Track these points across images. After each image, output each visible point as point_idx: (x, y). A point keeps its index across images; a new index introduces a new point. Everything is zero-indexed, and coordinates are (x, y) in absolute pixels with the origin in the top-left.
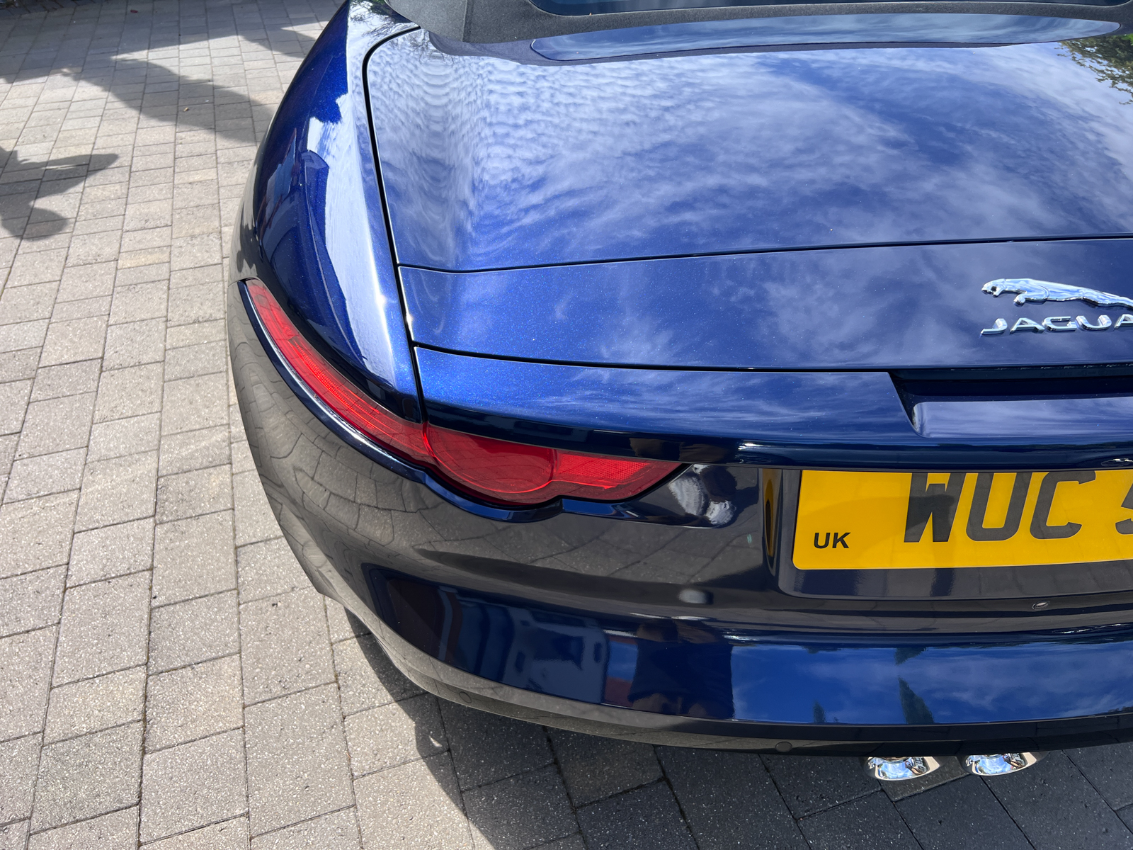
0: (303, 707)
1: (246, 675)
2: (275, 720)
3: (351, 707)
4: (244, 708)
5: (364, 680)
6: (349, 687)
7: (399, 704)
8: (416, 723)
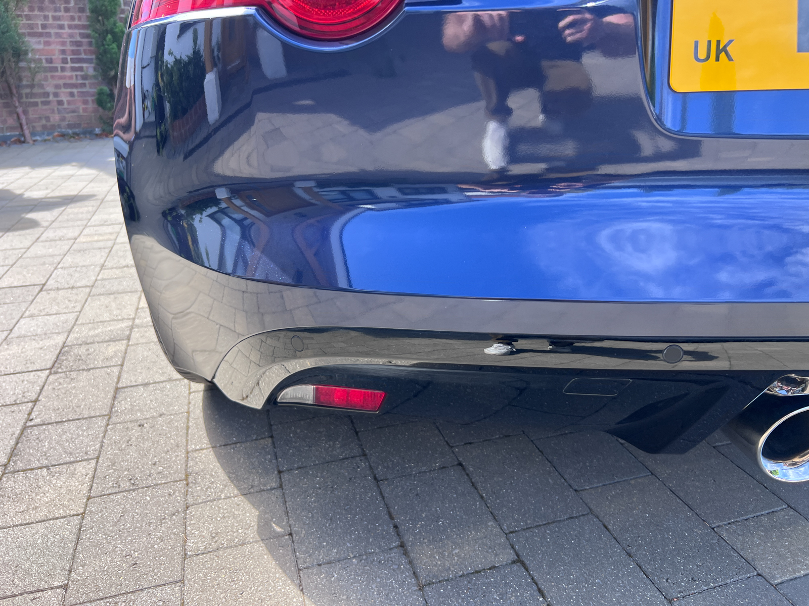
0: (148, 498)
1: (98, 473)
2: (117, 509)
3: (196, 499)
4: (88, 499)
5: (213, 478)
6: (198, 484)
7: (245, 497)
8: (259, 512)
